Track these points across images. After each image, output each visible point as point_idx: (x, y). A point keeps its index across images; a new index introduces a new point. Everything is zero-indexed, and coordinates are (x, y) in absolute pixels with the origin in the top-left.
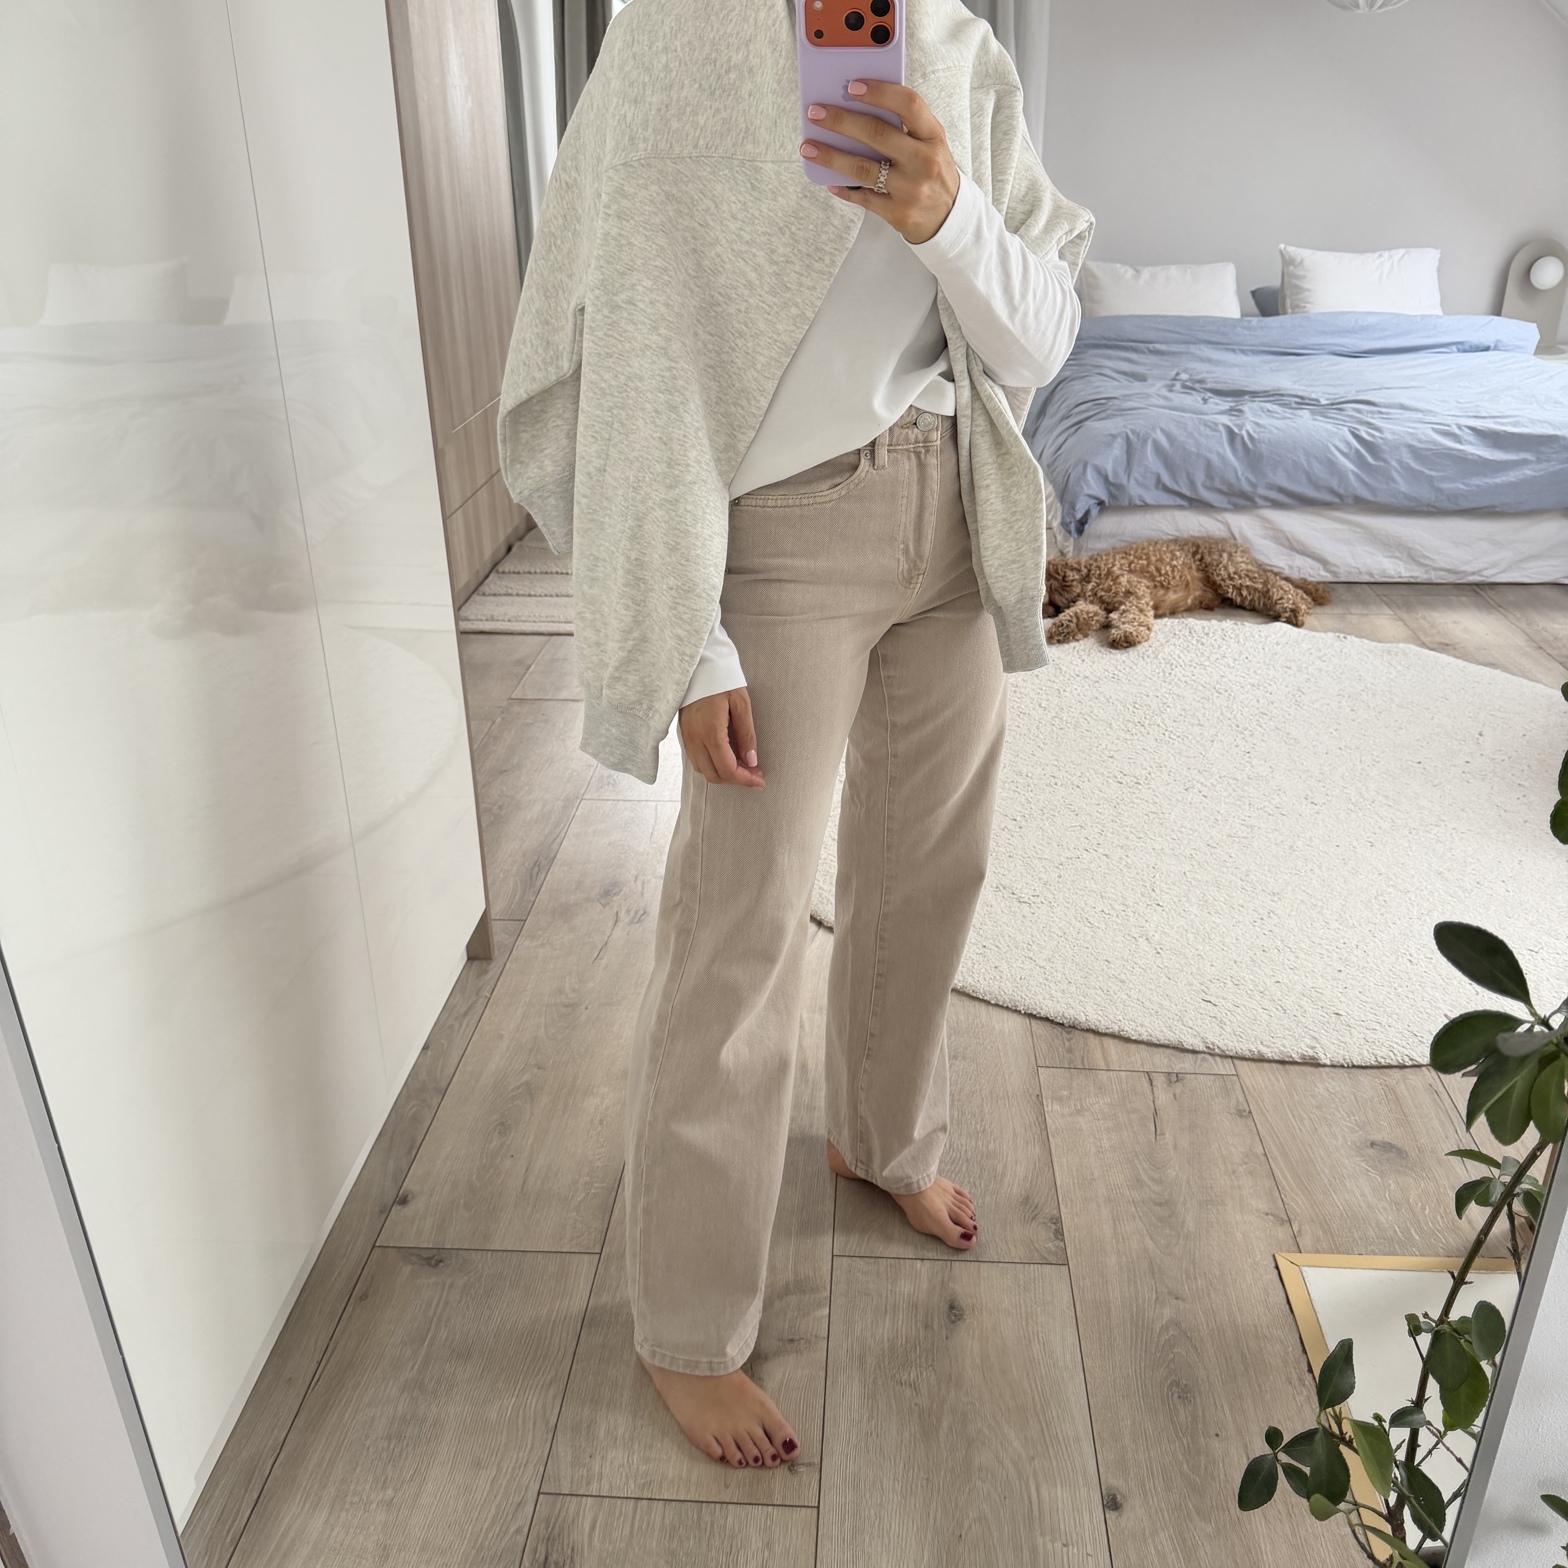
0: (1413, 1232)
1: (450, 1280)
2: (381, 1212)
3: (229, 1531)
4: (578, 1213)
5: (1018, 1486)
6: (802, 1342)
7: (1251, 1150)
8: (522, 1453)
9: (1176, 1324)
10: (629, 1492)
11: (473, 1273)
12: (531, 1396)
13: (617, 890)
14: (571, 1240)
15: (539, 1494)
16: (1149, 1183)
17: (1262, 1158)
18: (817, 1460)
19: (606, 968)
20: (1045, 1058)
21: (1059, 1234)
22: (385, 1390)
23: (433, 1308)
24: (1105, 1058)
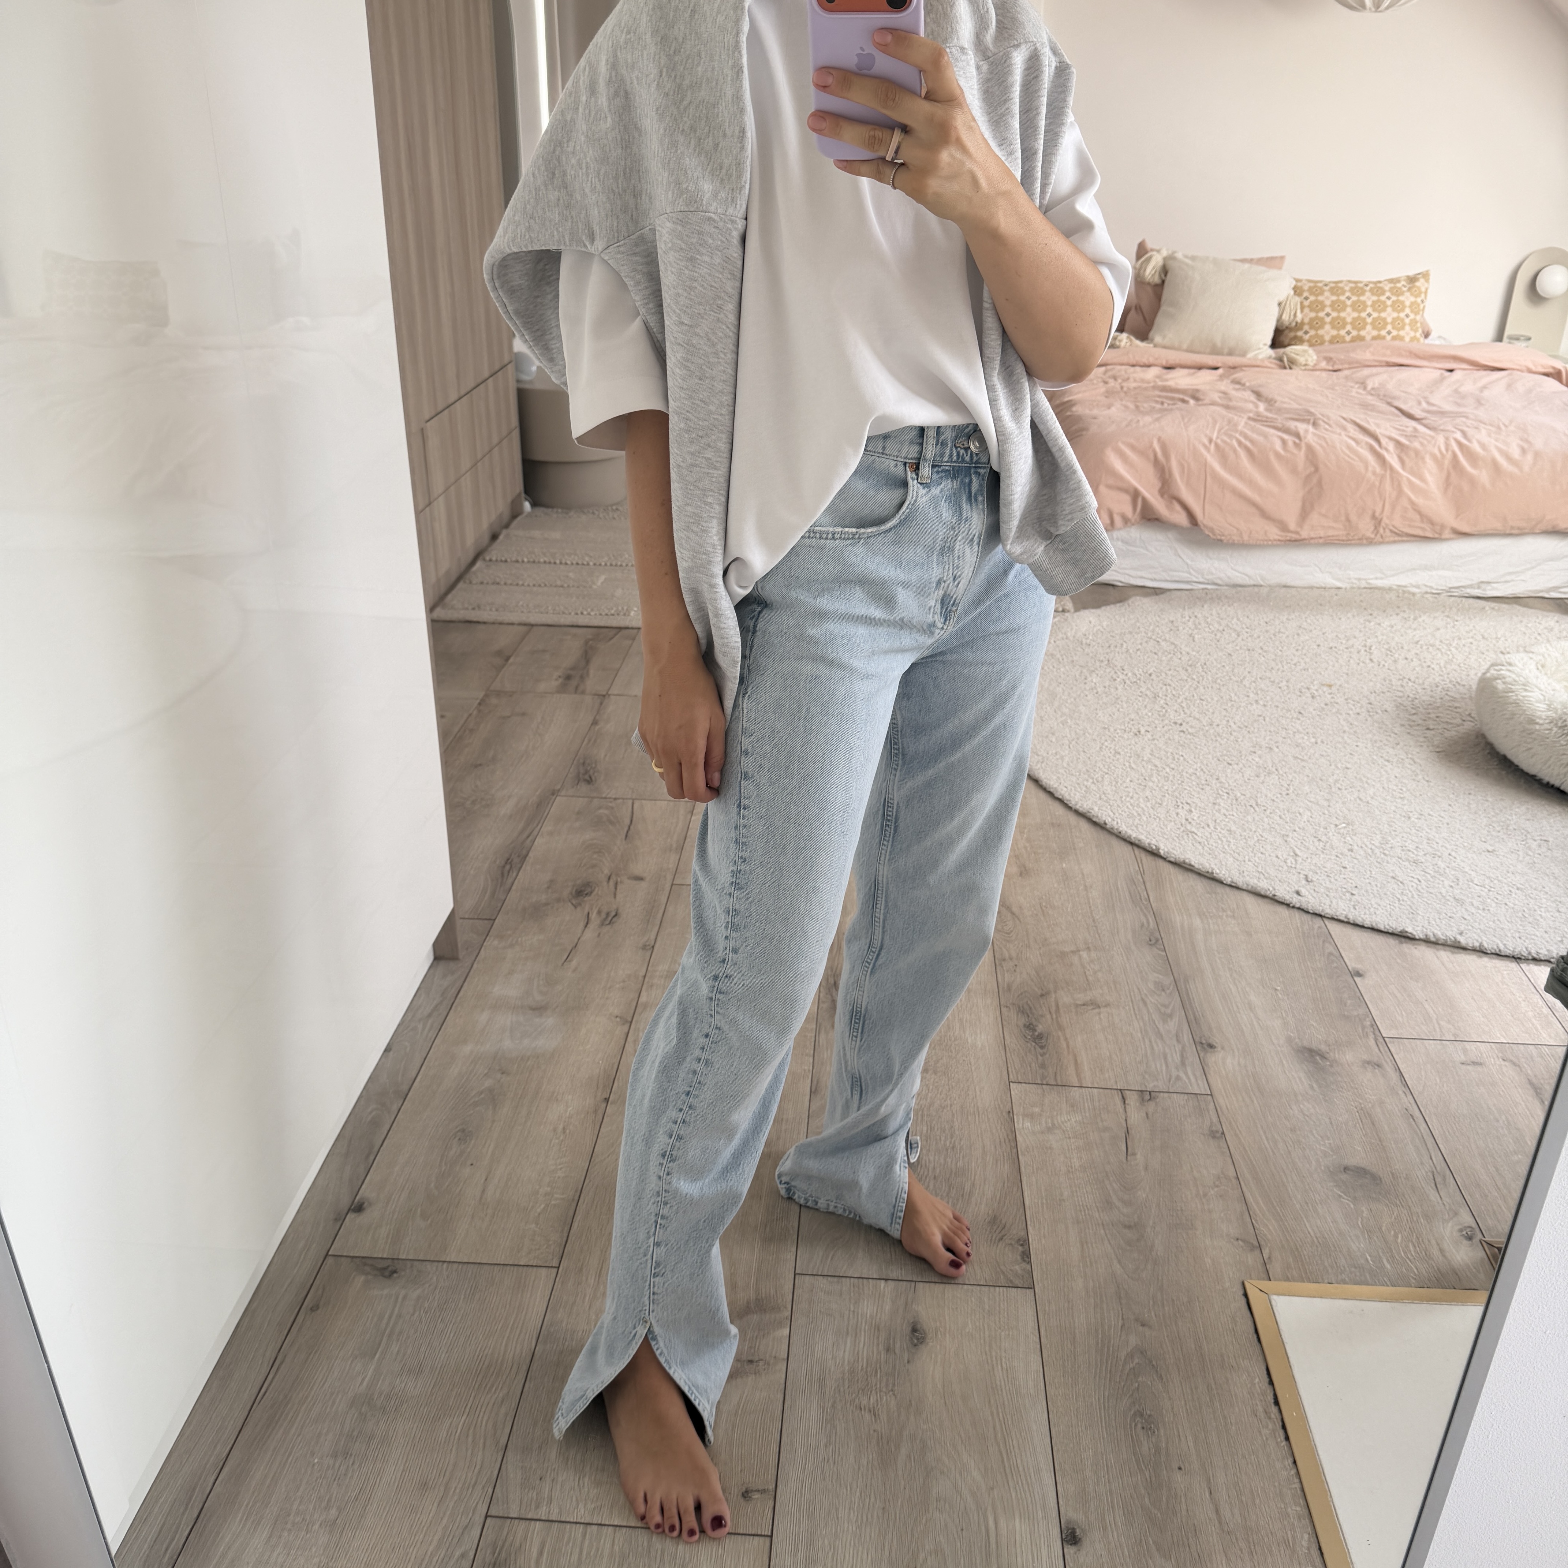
0: (1385, 1262)
1: (403, 1292)
2: (336, 1220)
3: (167, 1550)
4: (537, 1224)
5: (976, 1518)
6: (761, 1363)
7: (1223, 1174)
8: (470, 1474)
9: (1142, 1353)
10: (579, 1517)
11: (427, 1285)
12: (482, 1414)
13: (589, 890)
14: (529, 1253)
15: (486, 1517)
16: (1119, 1204)
17: (1234, 1181)
18: (772, 1487)
19: (574, 971)
20: (1017, 1073)
21: (1026, 1256)
22: (333, 1405)
23: (385, 1321)
24: (1078, 1075)
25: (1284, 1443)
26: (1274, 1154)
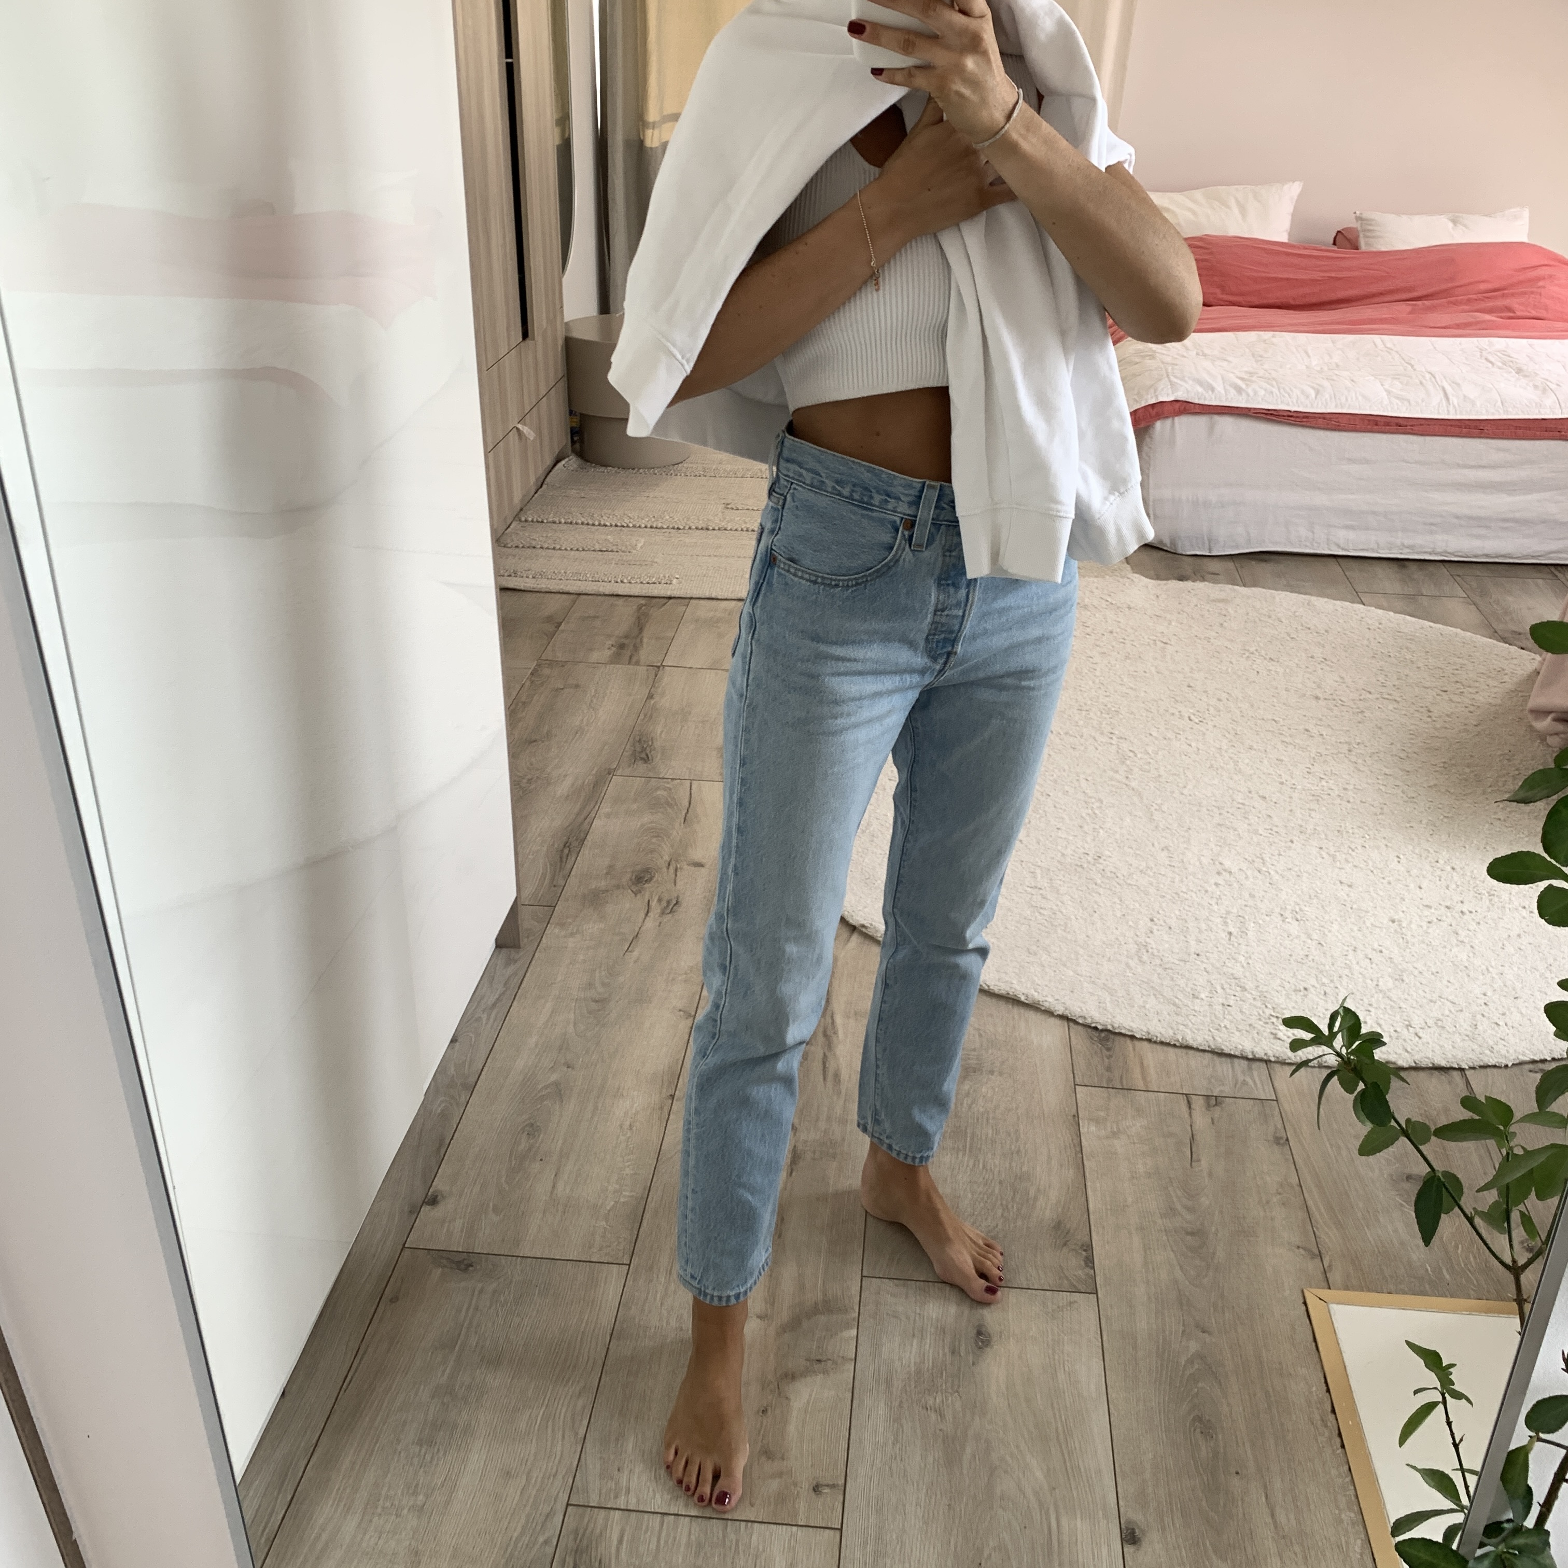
0: (1444, 1271)
1: (480, 1285)
2: (411, 1212)
4: (607, 1221)
5: (1038, 1516)
6: (830, 1362)
7: (1286, 1180)
8: (550, 1464)
9: (1201, 1359)
10: (656, 1507)
11: (502, 1280)
12: (560, 1406)
13: (648, 876)
14: (600, 1250)
15: (568, 1505)
16: (1183, 1212)
17: (1298, 1188)
18: (841, 1482)
19: (635, 962)
20: (1083, 1076)
21: (1089, 1261)
22: (416, 1394)
23: (463, 1313)
24: (1144, 1078)
25: (1340, 1451)
26: (1337, 1161)
